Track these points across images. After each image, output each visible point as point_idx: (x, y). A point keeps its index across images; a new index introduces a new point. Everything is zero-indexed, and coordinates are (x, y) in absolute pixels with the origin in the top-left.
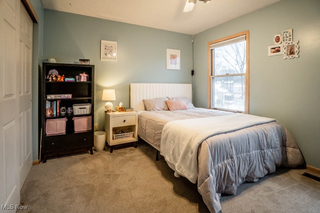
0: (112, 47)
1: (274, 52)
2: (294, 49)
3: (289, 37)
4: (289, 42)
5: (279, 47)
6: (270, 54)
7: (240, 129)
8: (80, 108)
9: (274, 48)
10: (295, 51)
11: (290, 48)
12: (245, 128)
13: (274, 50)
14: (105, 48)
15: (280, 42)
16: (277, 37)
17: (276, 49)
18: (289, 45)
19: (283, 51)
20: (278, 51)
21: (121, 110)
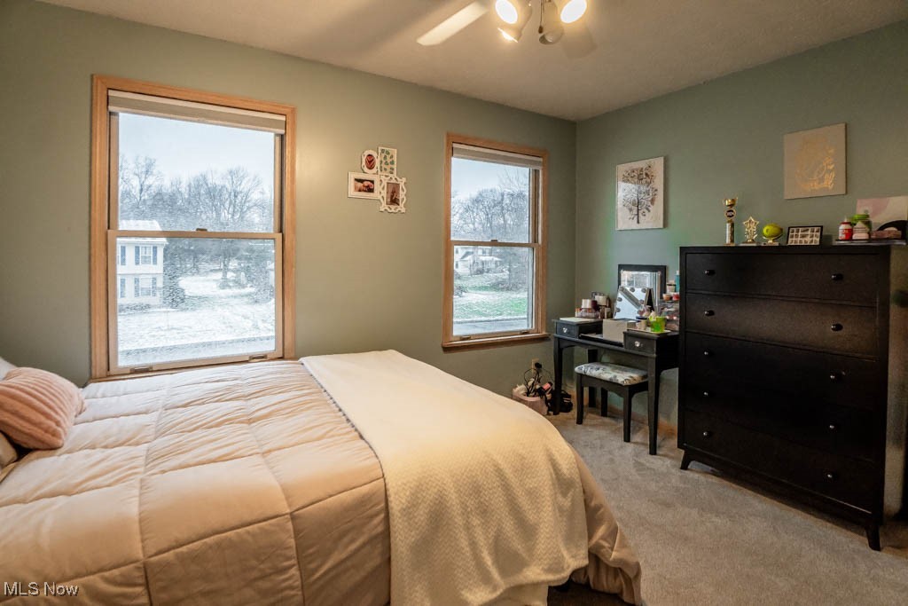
1: (360, 191)
2: (398, 193)
3: (390, 166)
4: (391, 176)
5: (372, 182)
6: (352, 193)
9: (361, 181)
10: (400, 199)
11: (390, 190)
13: (360, 185)
15: (374, 170)
16: (369, 155)
17: (366, 183)
18: (392, 182)
19: (380, 193)
20: (370, 190)
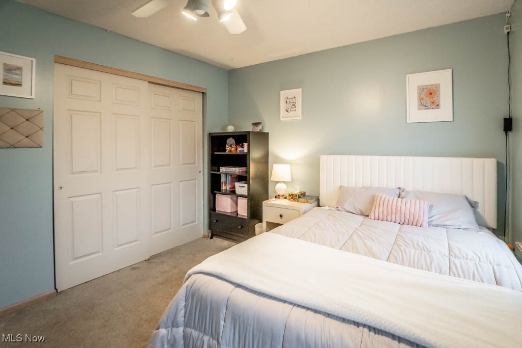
0: (294, 97)
7: (285, 302)
8: (240, 186)
12: (303, 307)
14: (286, 101)
21: (292, 198)
